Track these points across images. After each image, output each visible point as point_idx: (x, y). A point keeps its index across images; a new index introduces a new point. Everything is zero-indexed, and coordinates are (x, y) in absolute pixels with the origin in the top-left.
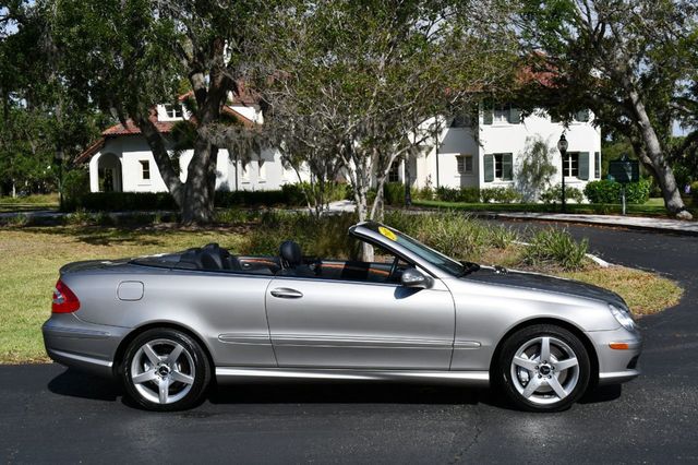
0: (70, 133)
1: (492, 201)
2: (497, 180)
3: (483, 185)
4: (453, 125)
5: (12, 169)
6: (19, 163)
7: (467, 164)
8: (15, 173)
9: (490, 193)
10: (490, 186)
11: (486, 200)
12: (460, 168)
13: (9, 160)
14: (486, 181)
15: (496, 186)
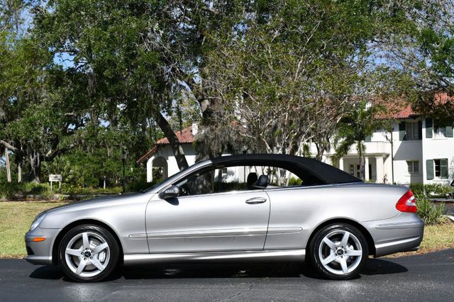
0: (134, 143)
1: (433, 194)
2: (436, 178)
3: (426, 182)
4: (404, 138)
5: (103, 170)
6: (109, 166)
7: (415, 166)
8: (105, 172)
9: (430, 188)
10: (431, 182)
11: (427, 193)
12: (410, 170)
13: (102, 164)
14: (428, 179)
15: (435, 183)
